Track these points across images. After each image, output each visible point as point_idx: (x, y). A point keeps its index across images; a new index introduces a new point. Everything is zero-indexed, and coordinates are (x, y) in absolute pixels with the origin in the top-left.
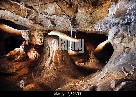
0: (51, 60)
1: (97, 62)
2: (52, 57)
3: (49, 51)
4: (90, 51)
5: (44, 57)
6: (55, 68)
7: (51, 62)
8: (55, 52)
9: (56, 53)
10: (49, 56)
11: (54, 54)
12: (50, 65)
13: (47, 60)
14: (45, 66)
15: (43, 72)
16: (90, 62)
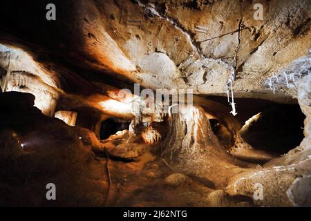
0: (192, 137)
1: (251, 148)
2: (192, 134)
3: (184, 125)
4: (235, 131)
5: (177, 135)
6: (202, 150)
7: (193, 141)
8: (196, 125)
9: (199, 127)
10: (186, 133)
11: (196, 128)
12: (190, 147)
13: (183, 139)
14: (181, 148)
15: (181, 156)
16: (239, 148)
